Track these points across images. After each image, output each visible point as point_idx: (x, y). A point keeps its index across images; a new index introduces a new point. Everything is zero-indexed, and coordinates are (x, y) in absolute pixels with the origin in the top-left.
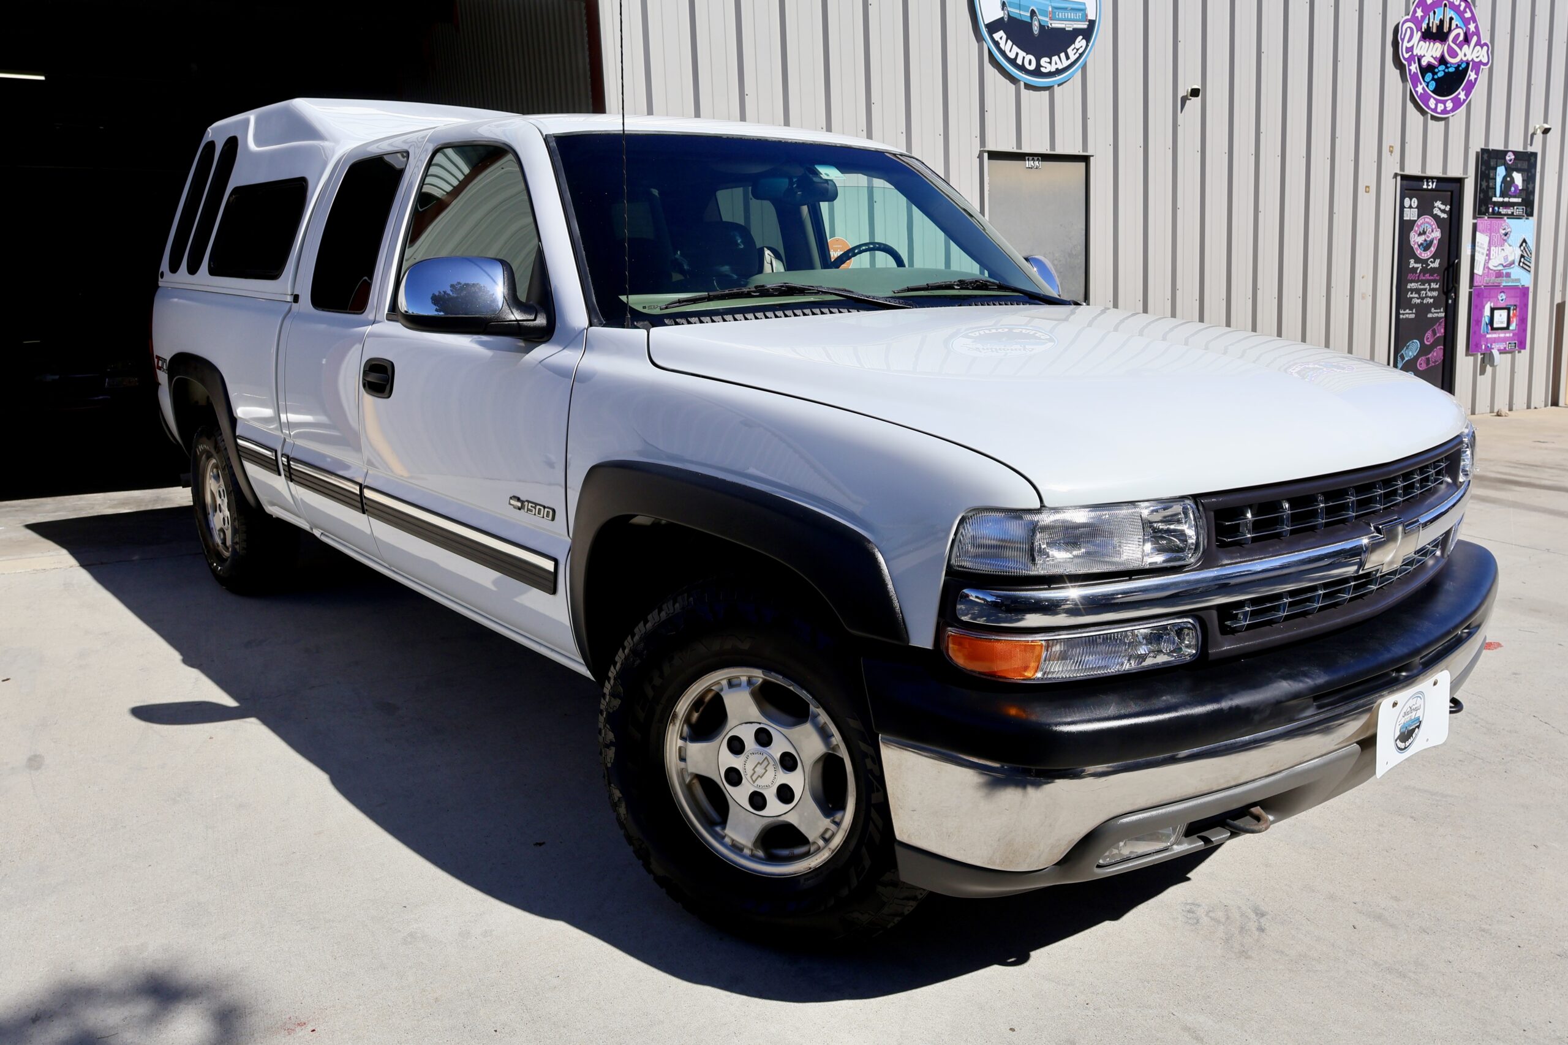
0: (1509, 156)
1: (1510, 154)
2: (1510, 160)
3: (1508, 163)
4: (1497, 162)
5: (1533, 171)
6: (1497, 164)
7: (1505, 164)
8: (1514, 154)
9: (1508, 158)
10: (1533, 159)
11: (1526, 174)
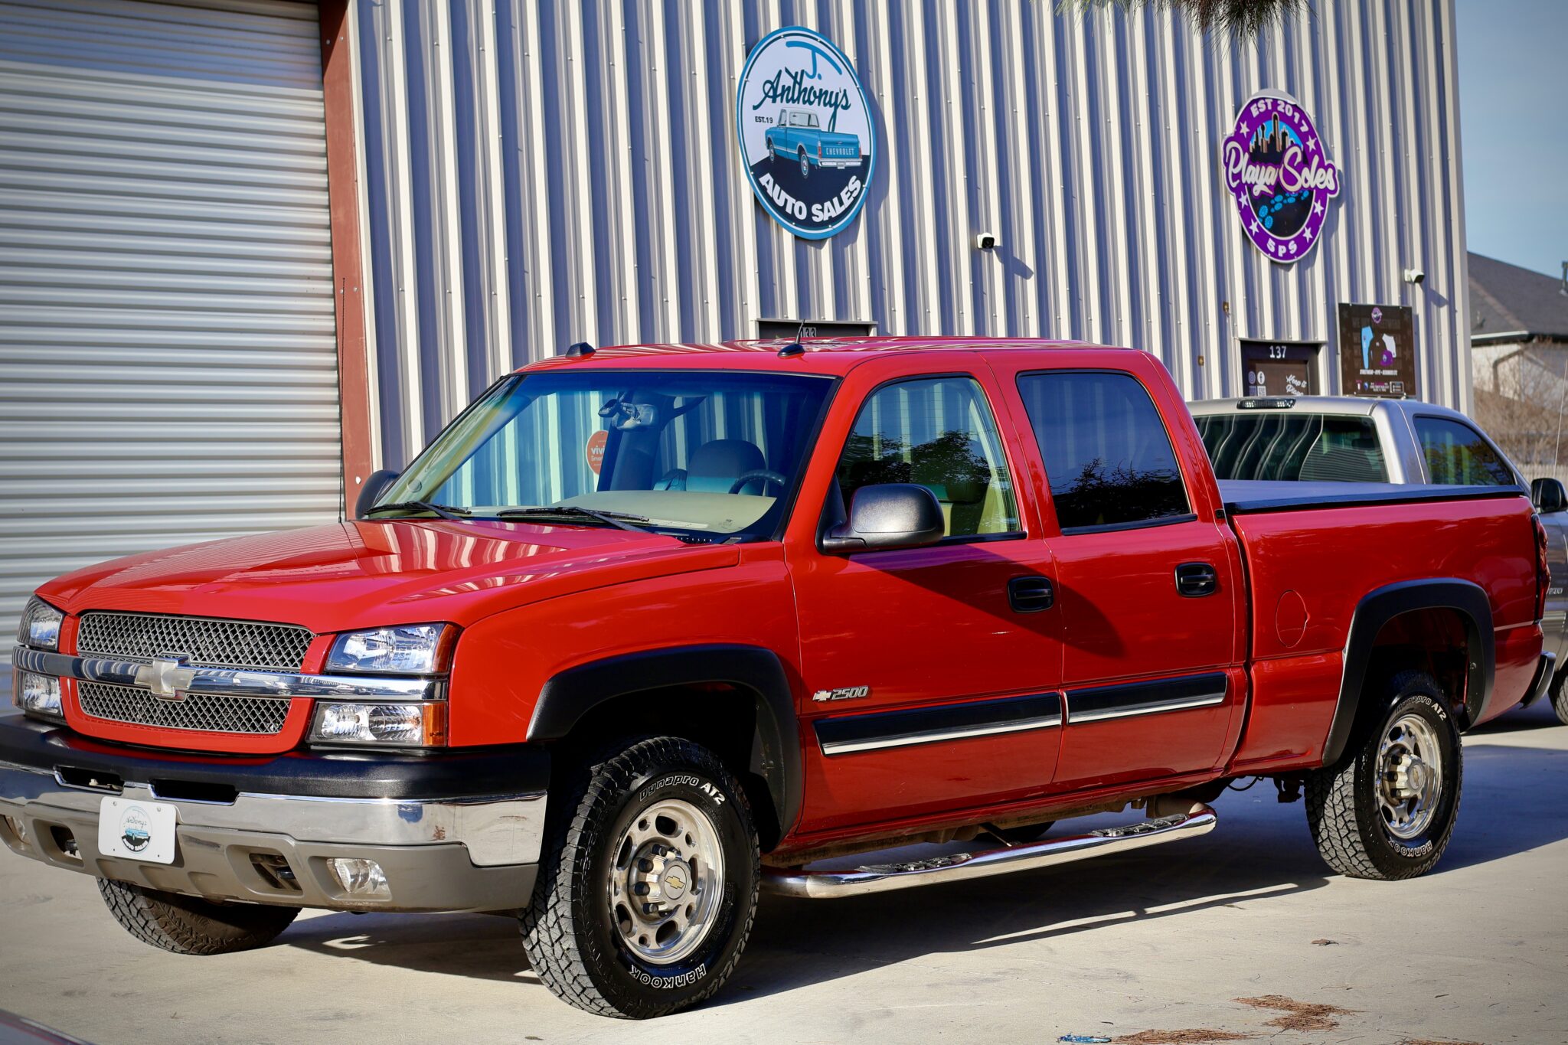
0: (1376, 313)
1: (1376, 310)
2: (1378, 319)
3: (1375, 323)
4: (1360, 321)
5: (1409, 332)
6: (1361, 325)
7: (1371, 323)
8: (1381, 311)
9: (1374, 316)
10: (1406, 317)
11: (1400, 336)
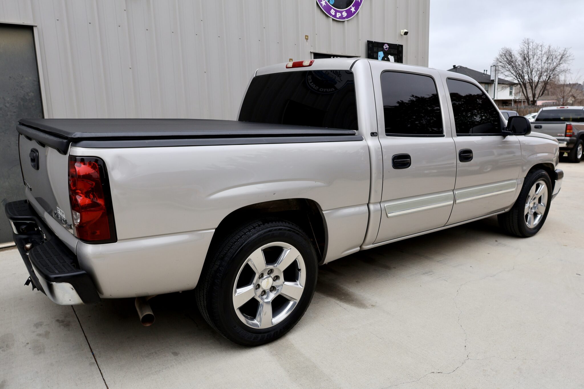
0: (386, 46)
1: (386, 45)
2: (386, 48)
3: (385, 50)
4: (378, 49)
5: (401, 55)
6: (378, 50)
7: (383, 50)
8: (388, 46)
9: (385, 47)
10: (400, 49)
11: (396, 56)
